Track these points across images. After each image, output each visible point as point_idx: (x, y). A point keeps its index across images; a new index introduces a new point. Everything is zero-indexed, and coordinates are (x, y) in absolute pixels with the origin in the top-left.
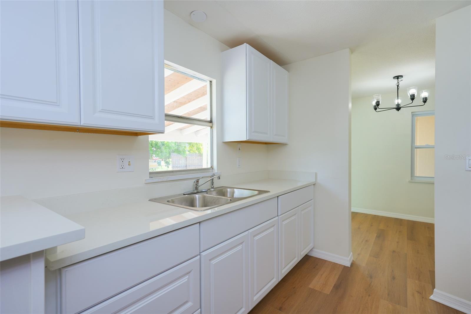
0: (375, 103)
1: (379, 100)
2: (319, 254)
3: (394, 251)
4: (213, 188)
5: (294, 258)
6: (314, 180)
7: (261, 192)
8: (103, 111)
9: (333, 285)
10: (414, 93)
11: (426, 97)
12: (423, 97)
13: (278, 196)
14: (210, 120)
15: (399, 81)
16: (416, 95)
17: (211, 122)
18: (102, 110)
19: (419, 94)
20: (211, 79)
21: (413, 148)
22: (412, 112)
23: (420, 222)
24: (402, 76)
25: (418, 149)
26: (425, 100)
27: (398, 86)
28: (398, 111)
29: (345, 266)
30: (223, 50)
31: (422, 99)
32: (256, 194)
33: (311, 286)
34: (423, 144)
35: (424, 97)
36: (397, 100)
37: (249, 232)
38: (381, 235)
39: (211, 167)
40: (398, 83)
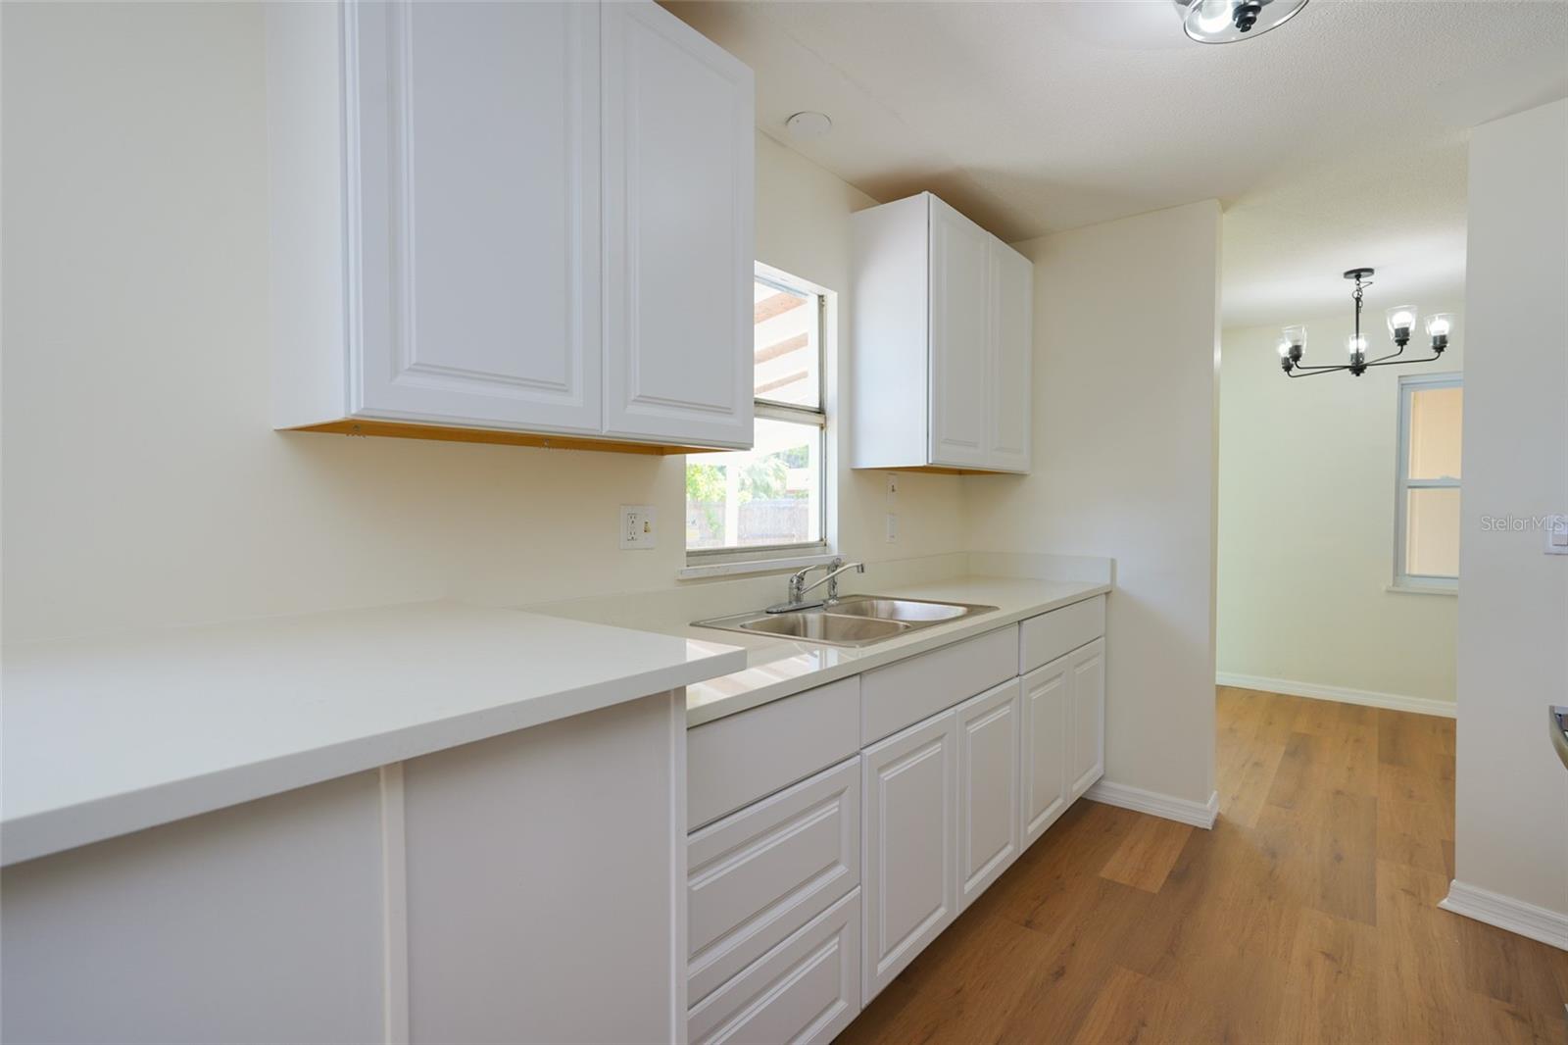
0: (1288, 350)
1: (1299, 344)
2: (1119, 794)
3: (1338, 793)
4: (834, 597)
5: (1055, 799)
6: (1108, 582)
7: (973, 610)
8: (643, 400)
9: (1166, 873)
10: (1406, 324)
11: (1442, 334)
12: (1433, 334)
13: (1019, 622)
14: (817, 406)
15: (1362, 285)
16: (1412, 329)
17: (821, 411)
18: (640, 396)
19: (1421, 324)
20: (823, 291)
21: (1402, 486)
22: (1400, 377)
23: (1421, 715)
24: (1370, 271)
25: (1417, 490)
26: (1440, 344)
27: (1358, 300)
28: (1358, 375)
29: (1196, 827)
30: (857, 208)
31: (1432, 340)
32: (959, 614)
33: (1105, 873)
34: (1435, 475)
35: (1439, 334)
36: (1355, 341)
37: (956, 711)
38: (1300, 749)
39: (822, 540)
40: (1359, 290)
